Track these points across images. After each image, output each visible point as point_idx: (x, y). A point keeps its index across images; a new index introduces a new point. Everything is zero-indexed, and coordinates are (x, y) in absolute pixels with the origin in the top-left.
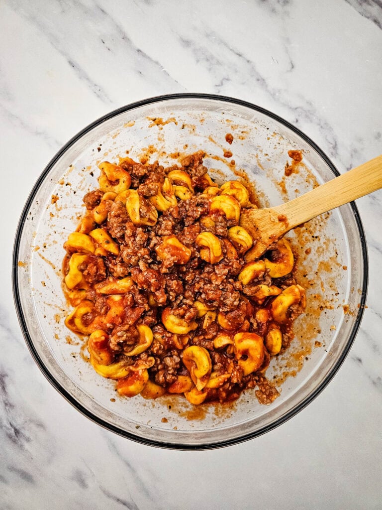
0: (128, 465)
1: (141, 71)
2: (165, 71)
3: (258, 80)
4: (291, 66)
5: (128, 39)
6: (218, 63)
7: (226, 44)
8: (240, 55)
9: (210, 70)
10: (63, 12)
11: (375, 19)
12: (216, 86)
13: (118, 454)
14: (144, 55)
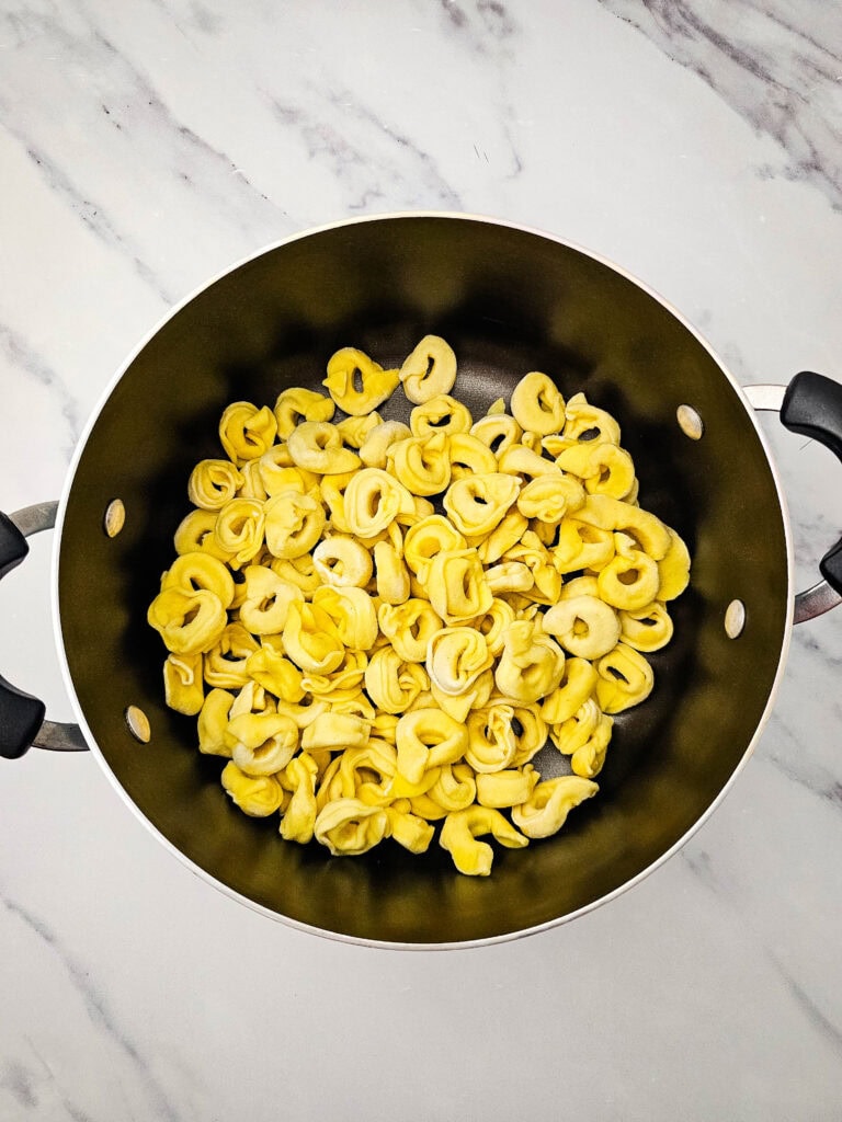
0: (132, 1052)
1: (188, 174)
2: (240, 174)
3: (443, 196)
4: (516, 166)
5: (162, 105)
6: (358, 158)
7: (374, 119)
8: (404, 142)
9: (339, 172)
10: (20, 45)
11: (701, 67)
12: (352, 207)
13: (109, 1027)
14: (196, 141)
